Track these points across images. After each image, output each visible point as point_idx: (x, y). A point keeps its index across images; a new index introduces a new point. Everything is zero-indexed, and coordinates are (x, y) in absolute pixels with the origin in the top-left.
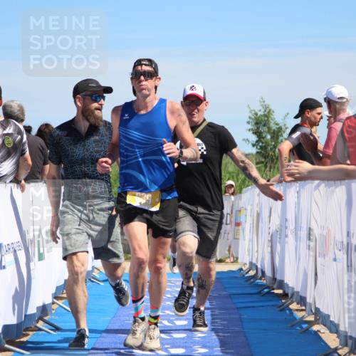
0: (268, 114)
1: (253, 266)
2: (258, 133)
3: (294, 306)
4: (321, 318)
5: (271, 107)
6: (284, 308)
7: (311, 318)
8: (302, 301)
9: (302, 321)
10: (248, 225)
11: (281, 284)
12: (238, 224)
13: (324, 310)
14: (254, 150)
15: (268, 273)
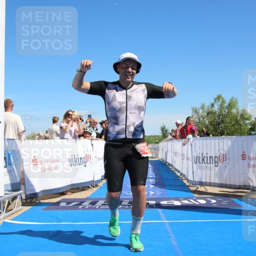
0: (164, 127)
1: (162, 159)
2: (162, 131)
3: (170, 167)
4: (176, 170)
5: (165, 125)
6: (168, 168)
7: (174, 170)
8: (172, 166)
9: (172, 171)
10: (160, 151)
11: (168, 163)
12: (158, 150)
13: (177, 168)
14: (161, 135)
15: (165, 160)
